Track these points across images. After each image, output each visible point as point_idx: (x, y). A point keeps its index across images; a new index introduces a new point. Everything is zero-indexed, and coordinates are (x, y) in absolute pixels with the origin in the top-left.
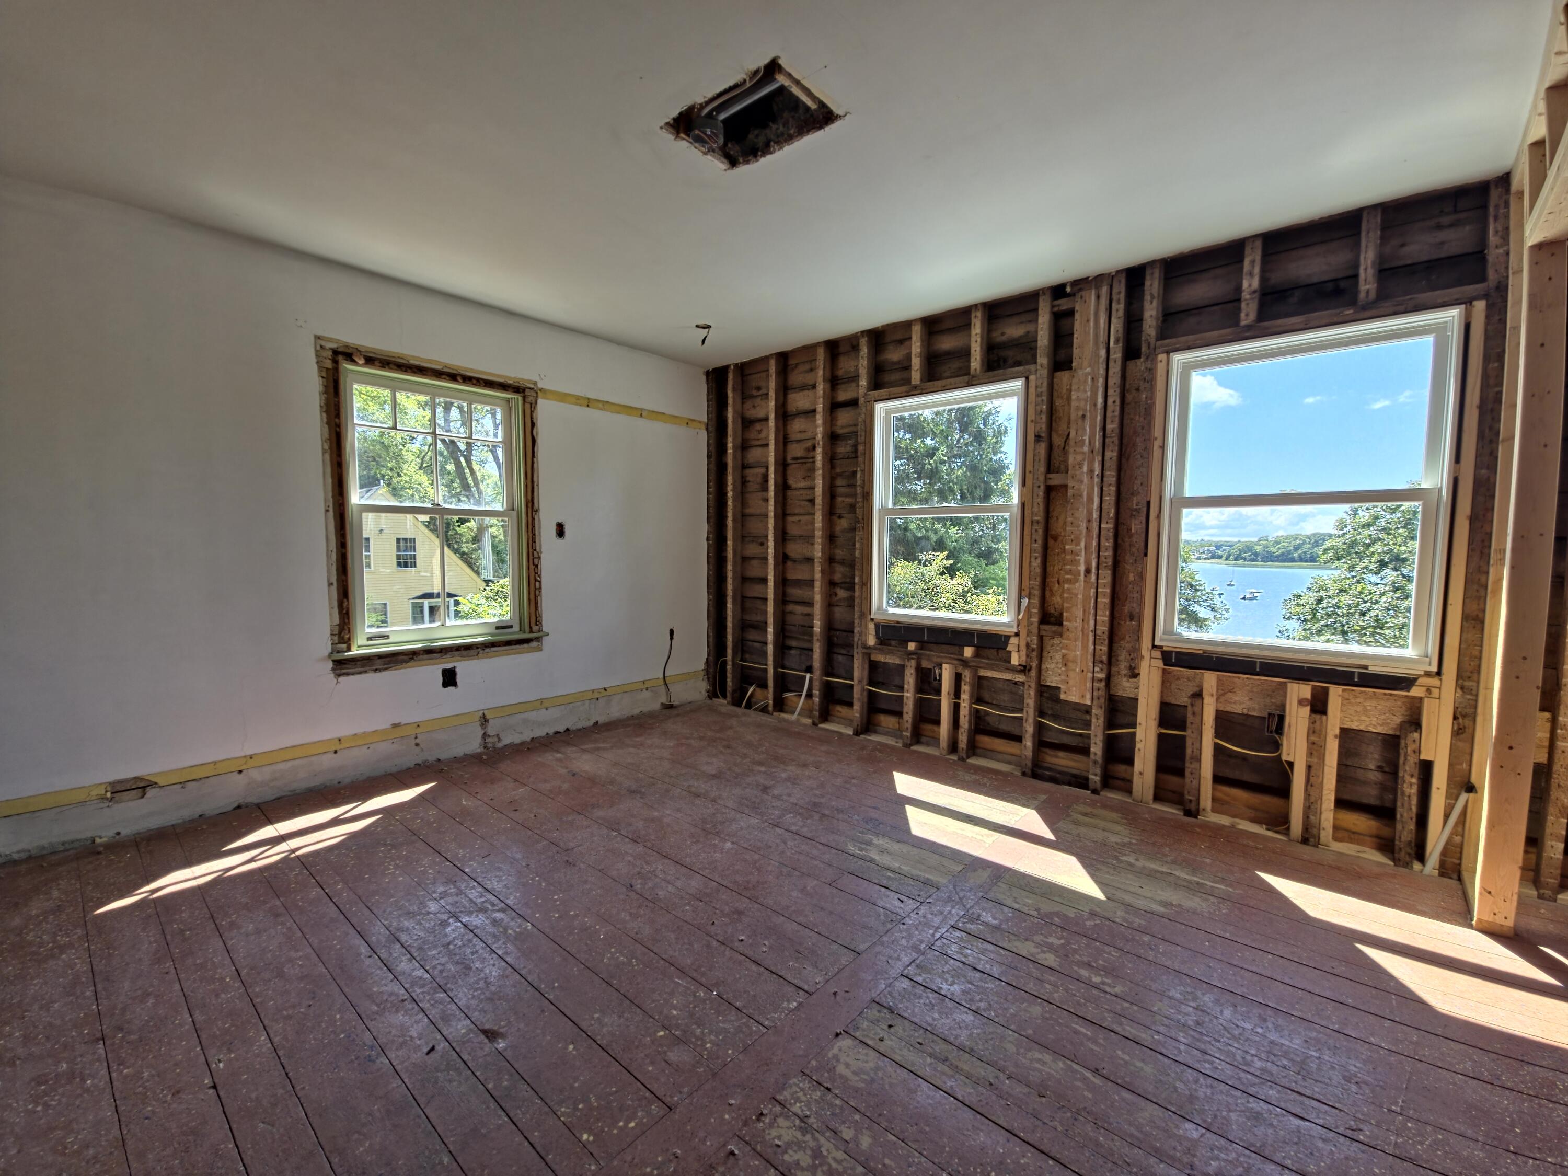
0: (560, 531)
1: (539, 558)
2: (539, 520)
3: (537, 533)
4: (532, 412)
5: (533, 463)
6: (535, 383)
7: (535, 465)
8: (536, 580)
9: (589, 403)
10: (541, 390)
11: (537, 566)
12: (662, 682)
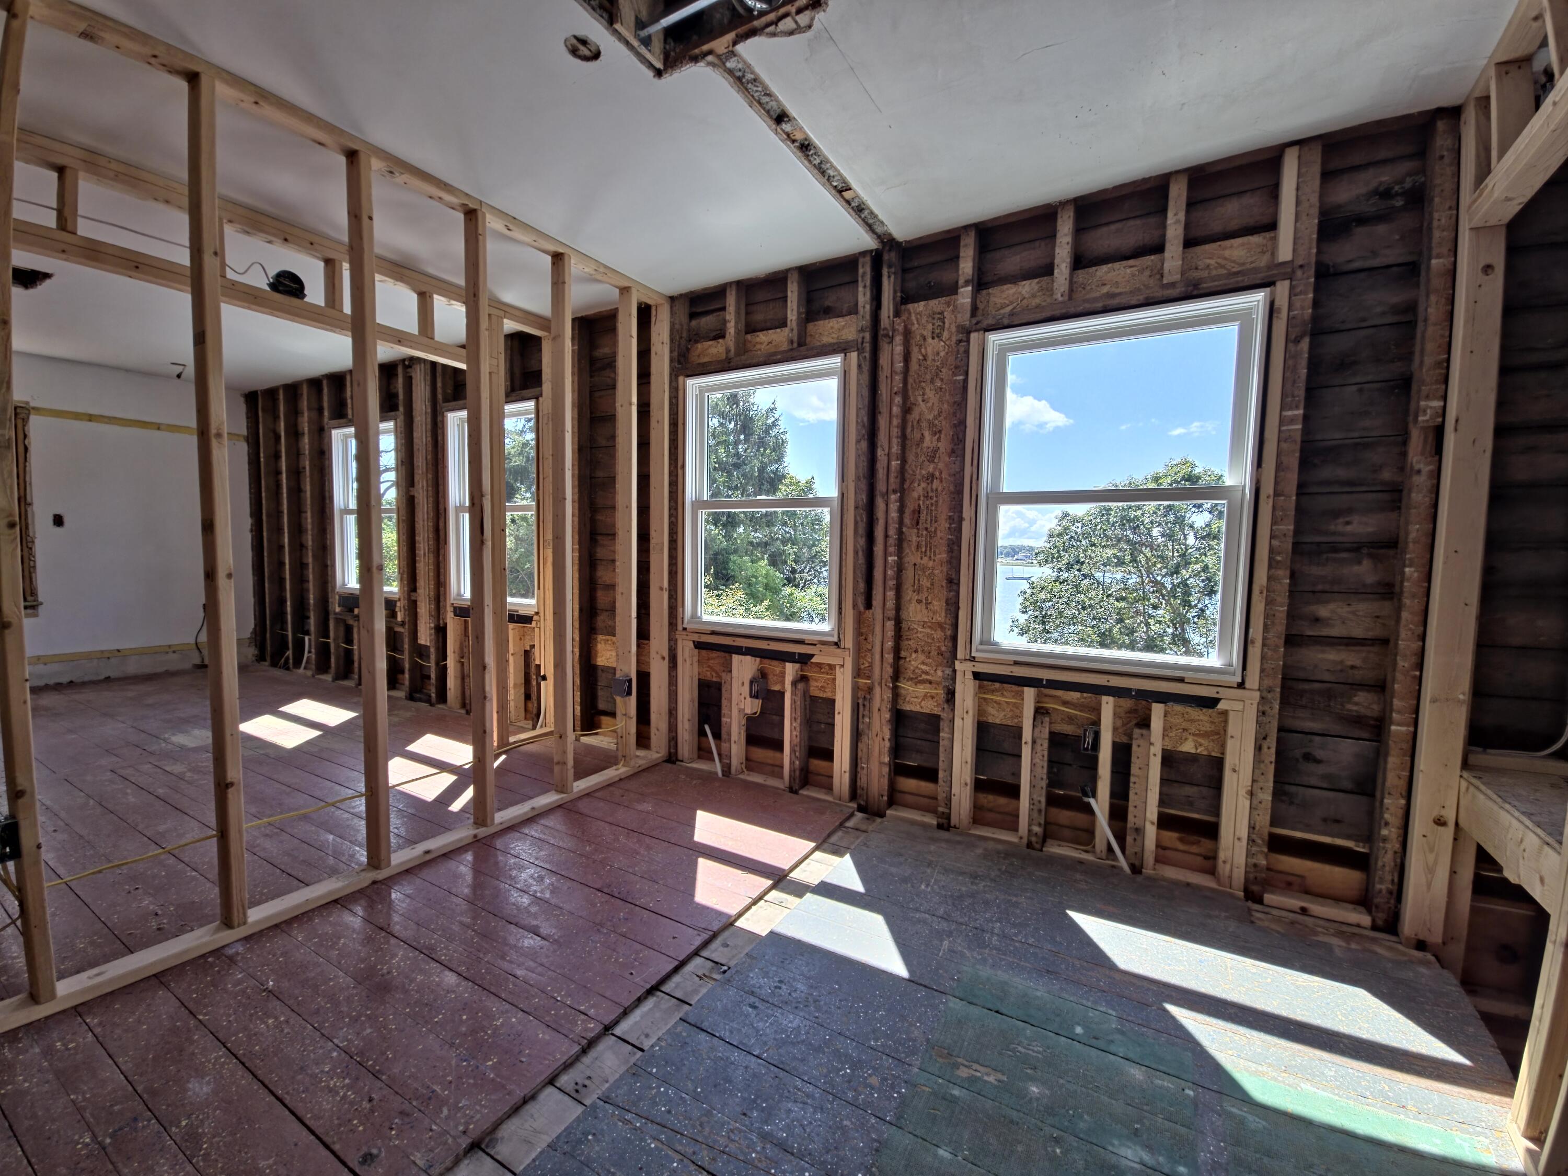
0: (58, 521)
1: (33, 542)
2: (33, 513)
3: (30, 521)
4: (24, 426)
5: (25, 467)
6: (27, 403)
7: (27, 469)
8: (30, 560)
9: (91, 418)
10: (33, 408)
11: (31, 549)
12: (194, 646)
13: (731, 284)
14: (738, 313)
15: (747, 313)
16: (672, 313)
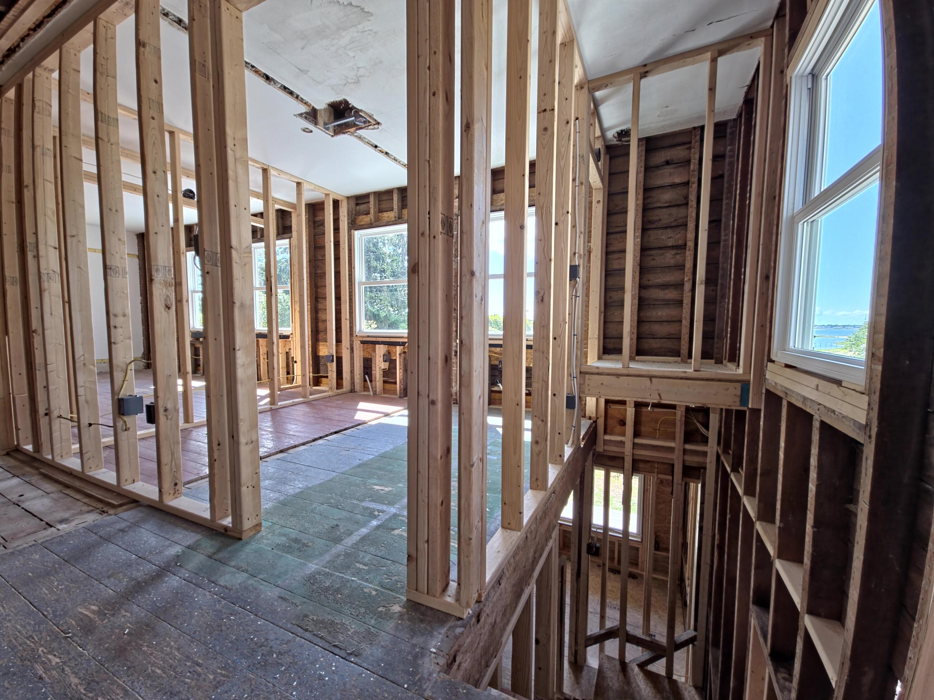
13: (372, 193)
14: (375, 204)
15: (379, 205)
16: (348, 204)
